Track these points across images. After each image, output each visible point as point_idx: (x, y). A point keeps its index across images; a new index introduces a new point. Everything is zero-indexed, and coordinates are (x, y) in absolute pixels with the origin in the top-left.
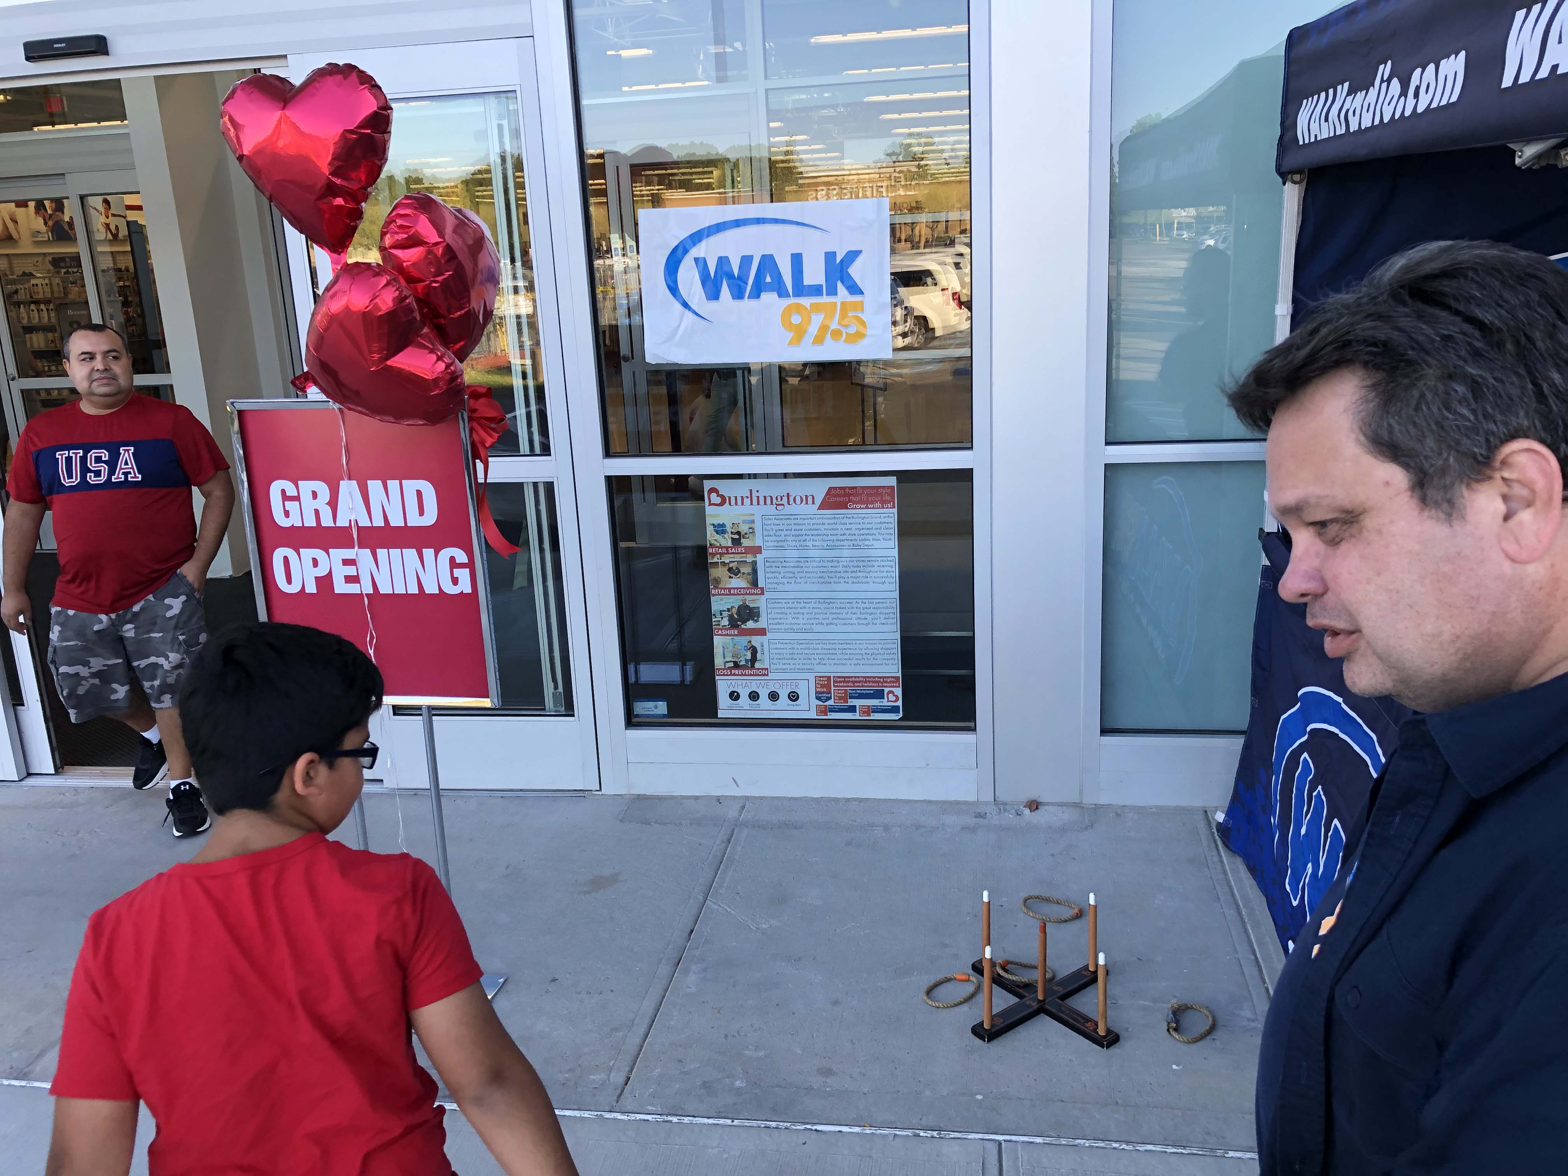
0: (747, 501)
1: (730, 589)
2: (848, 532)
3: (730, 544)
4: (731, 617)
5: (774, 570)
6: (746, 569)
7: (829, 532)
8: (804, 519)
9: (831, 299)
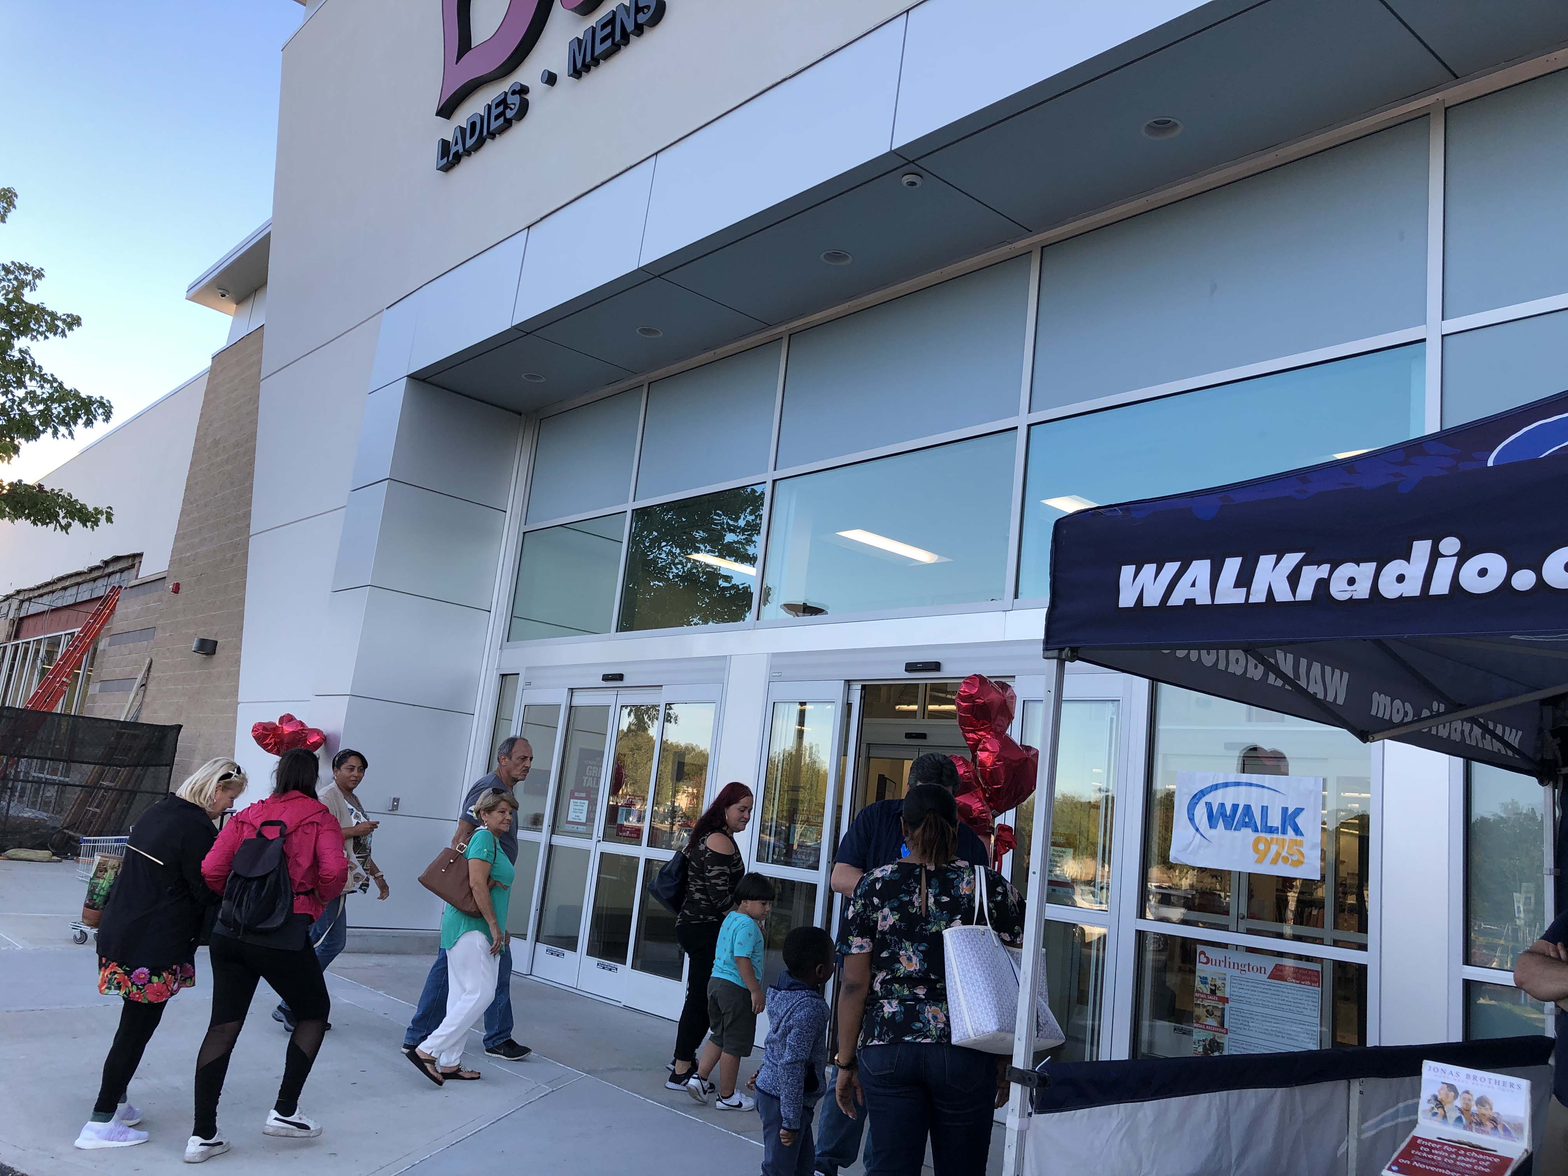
0: (1223, 964)
1: (1206, 1025)
2: (1286, 999)
3: (1209, 993)
4: (1205, 1046)
5: (1235, 1017)
6: (1218, 1013)
7: (1273, 996)
8: (1258, 984)
9: (1285, 837)
